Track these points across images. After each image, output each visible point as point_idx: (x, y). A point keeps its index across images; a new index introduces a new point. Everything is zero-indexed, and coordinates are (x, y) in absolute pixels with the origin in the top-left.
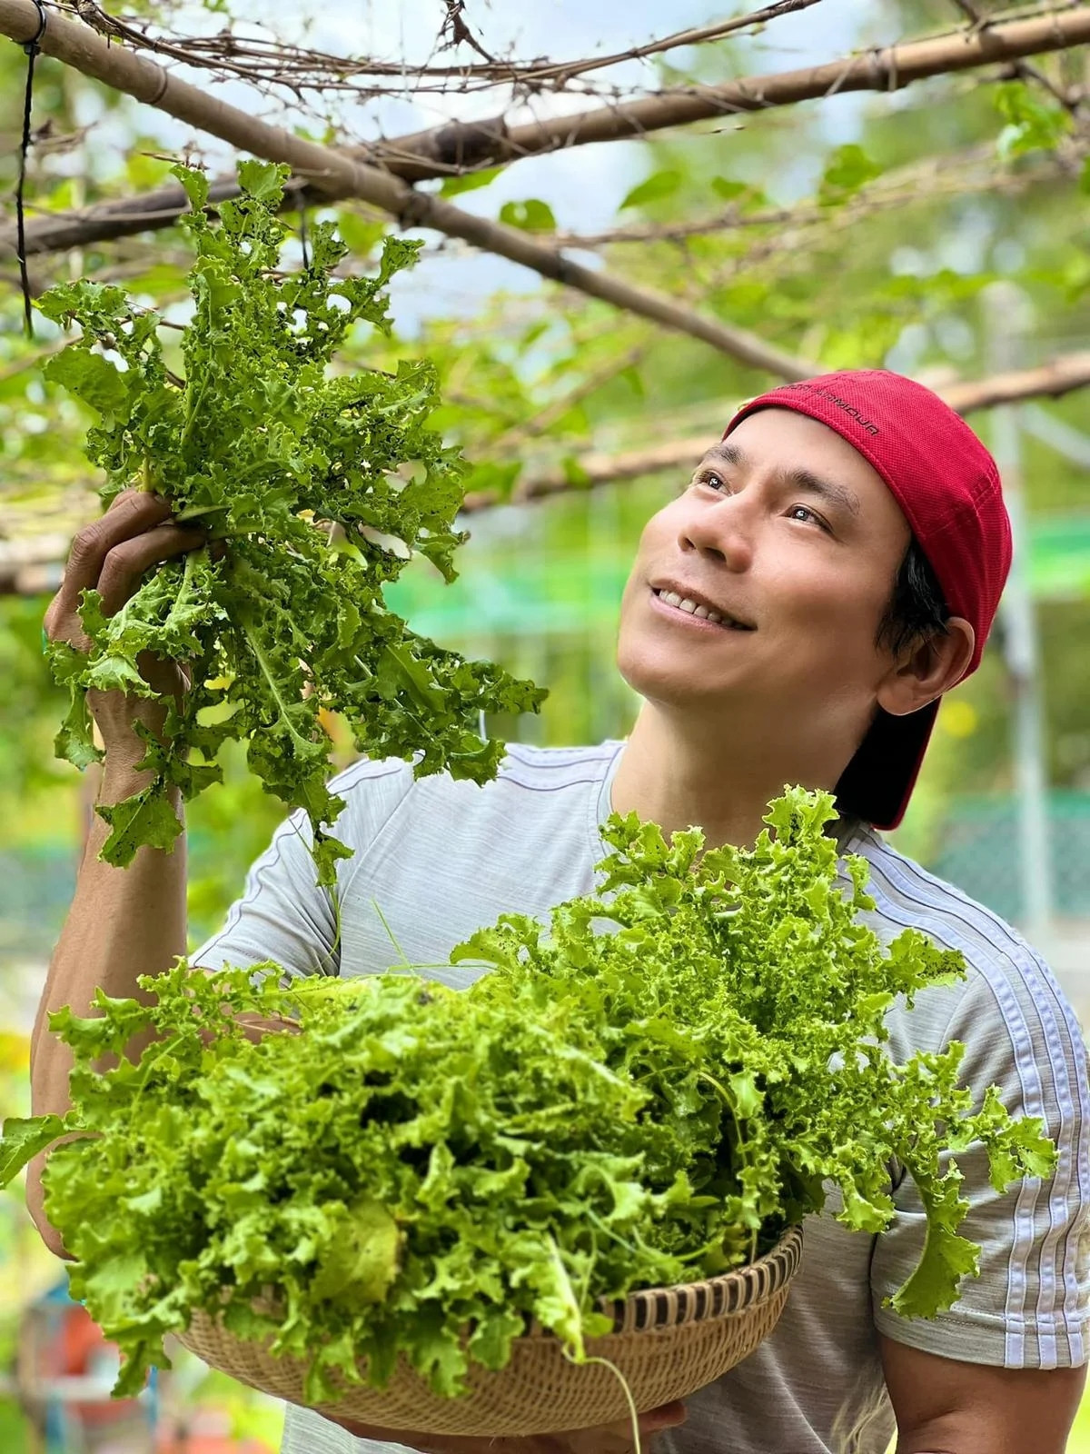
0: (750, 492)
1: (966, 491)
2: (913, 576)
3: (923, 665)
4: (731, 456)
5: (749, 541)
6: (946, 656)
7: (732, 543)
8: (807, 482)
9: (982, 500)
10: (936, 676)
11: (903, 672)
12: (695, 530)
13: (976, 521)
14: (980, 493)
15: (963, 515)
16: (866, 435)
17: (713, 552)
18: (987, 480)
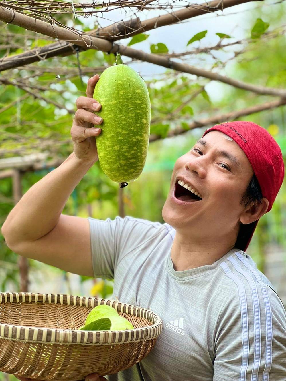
0: (207, 155)
1: (271, 161)
2: (253, 186)
3: (253, 211)
4: (204, 144)
5: (206, 169)
6: (260, 208)
7: (201, 170)
8: (225, 154)
9: (275, 163)
10: (257, 214)
11: (247, 212)
12: (190, 165)
13: (273, 170)
14: (275, 161)
15: (269, 168)
16: (243, 143)
17: (195, 172)
18: (278, 158)
